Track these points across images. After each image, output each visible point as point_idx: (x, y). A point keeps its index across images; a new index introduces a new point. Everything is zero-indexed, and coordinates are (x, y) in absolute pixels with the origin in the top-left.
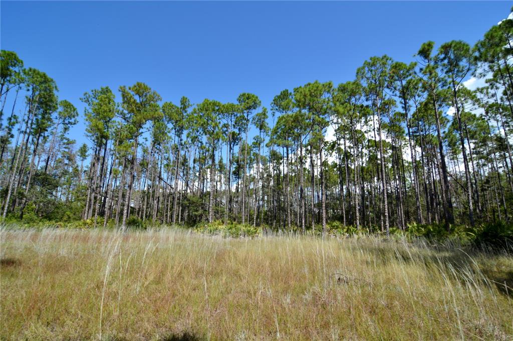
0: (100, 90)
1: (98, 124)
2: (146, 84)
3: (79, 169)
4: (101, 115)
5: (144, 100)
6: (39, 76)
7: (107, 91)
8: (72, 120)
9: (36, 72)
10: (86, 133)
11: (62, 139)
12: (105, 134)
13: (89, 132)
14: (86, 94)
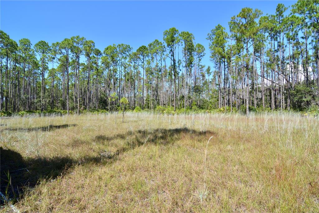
0: (215, 28)
1: (219, 50)
2: (248, 8)
3: (208, 81)
4: (219, 44)
5: (249, 19)
6: (186, 34)
7: (219, 27)
8: (202, 54)
9: (184, 33)
10: (211, 59)
11: (199, 66)
12: (223, 55)
13: (212, 58)
14: (208, 34)
